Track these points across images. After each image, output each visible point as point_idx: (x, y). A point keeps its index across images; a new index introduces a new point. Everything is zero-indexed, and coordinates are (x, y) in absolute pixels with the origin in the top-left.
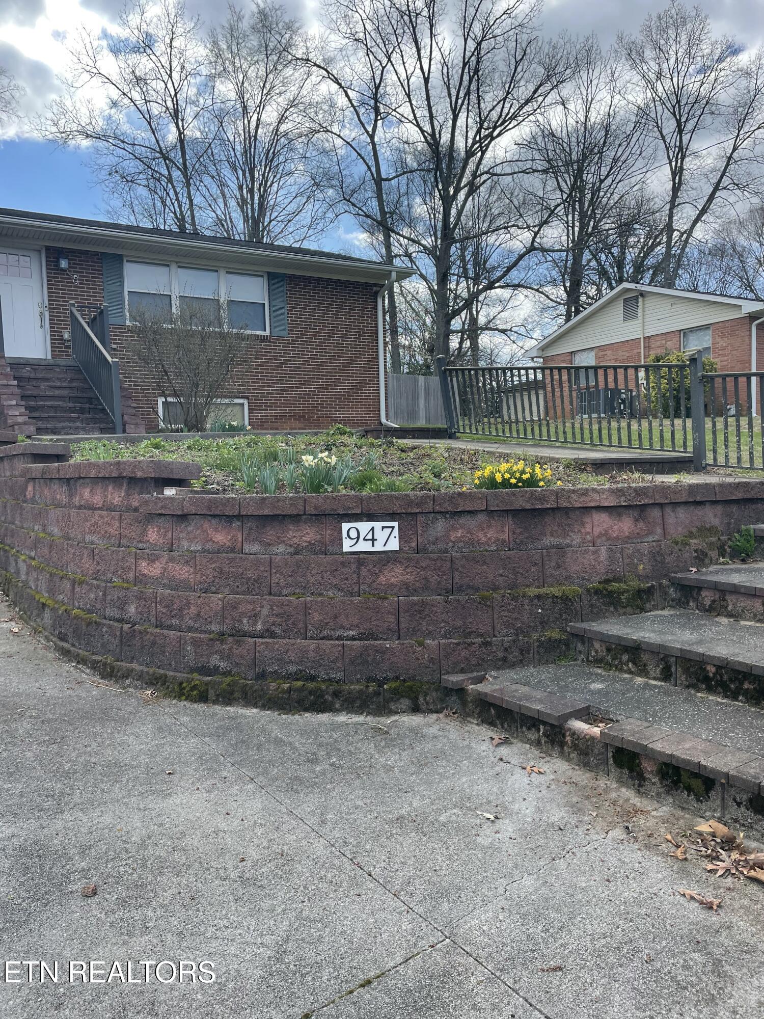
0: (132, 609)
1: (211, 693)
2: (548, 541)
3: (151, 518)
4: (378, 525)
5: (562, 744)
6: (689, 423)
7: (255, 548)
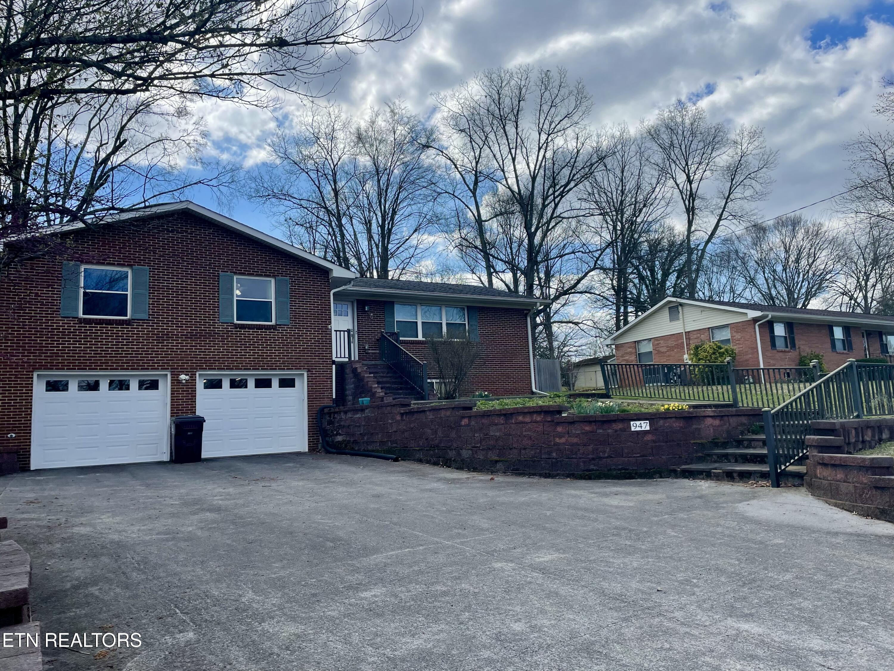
0: (554, 454)
1: (593, 477)
2: (694, 426)
3: (558, 424)
4: (642, 422)
5: (711, 476)
6: (729, 387)
7: (601, 431)
